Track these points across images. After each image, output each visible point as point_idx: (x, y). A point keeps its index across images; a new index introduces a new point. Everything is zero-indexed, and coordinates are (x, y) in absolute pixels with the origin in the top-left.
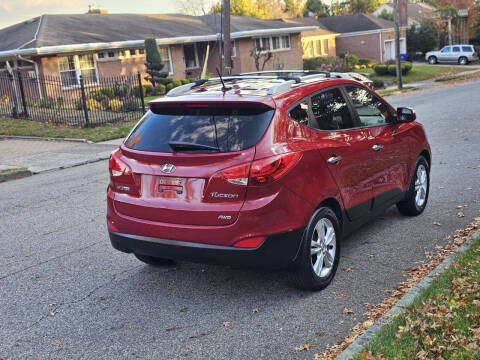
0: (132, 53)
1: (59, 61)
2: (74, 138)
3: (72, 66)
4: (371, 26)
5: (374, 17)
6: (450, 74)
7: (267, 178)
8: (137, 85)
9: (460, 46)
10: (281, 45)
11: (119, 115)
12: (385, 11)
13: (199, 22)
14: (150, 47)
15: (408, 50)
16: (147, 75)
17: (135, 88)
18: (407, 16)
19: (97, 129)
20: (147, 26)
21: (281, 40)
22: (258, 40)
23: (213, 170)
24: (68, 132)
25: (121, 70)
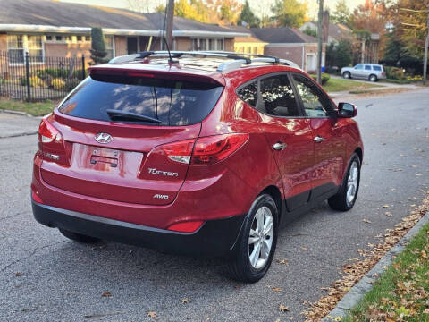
0: (79, 38)
1: (9, 39)
2: (14, 110)
3: (20, 45)
4: (296, 39)
5: (298, 31)
6: (361, 88)
7: (211, 158)
8: (81, 68)
9: (372, 65)
10: (216, 47)
11: (60, 94)
12: (309, 27)
13: (144, 18)
14: (96, 35)
15: (326, 64)
16: (90, 60)
17: (79, 71)
18: (328, 34)
19: (38, 104)
20: (95, 16)
21: (216, 43)
22: (196, 40)
23: (152, 144)
24: (9, 104)
25: (66, 54)
